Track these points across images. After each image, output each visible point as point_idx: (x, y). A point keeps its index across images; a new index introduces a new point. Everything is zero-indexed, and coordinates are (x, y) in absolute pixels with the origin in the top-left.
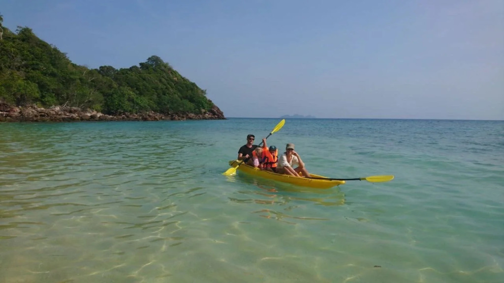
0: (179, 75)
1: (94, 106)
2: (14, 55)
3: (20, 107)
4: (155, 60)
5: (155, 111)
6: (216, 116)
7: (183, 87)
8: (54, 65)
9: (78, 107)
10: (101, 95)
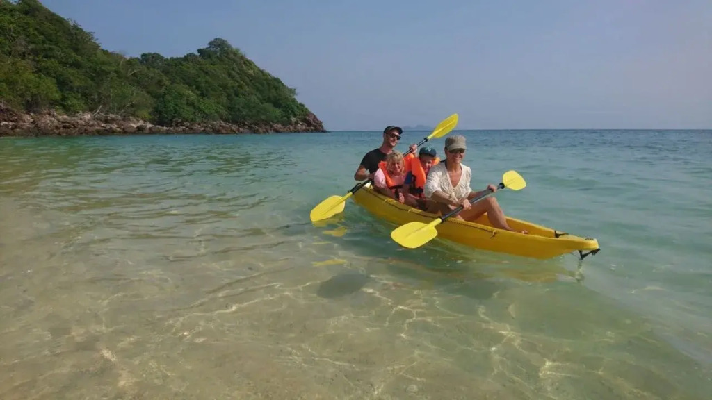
0: (256, 66)
1: (139, 113)
2: (14, 35)
3: (32, 114)
4: (219, 44)
5: (226, 121)
6: (313, 128)
7: (263, 85)
8: (76, 50)
9: (117, 113)
10: (147, 96)
